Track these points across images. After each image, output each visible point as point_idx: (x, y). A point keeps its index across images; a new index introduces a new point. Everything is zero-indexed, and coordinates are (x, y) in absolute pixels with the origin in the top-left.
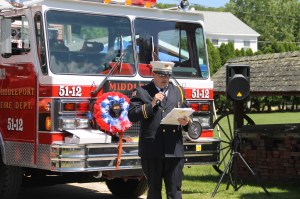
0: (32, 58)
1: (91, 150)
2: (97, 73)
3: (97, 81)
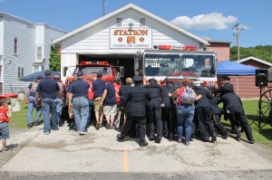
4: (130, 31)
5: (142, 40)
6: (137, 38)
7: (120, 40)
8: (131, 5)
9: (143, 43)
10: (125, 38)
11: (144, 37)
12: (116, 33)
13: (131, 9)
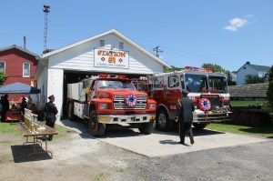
0: (180, 88)
1: (199, 116)
2: (198, 92)
3: (199, 95)
4: (111, 52)
5: (121, 60)
6: (117, 58)
7: (103, 59)
8: (113, 31)
9: (121, 64)
10: (107, 58)
11: (123, 58)
12: (99, 53)
13: (112, 33)
